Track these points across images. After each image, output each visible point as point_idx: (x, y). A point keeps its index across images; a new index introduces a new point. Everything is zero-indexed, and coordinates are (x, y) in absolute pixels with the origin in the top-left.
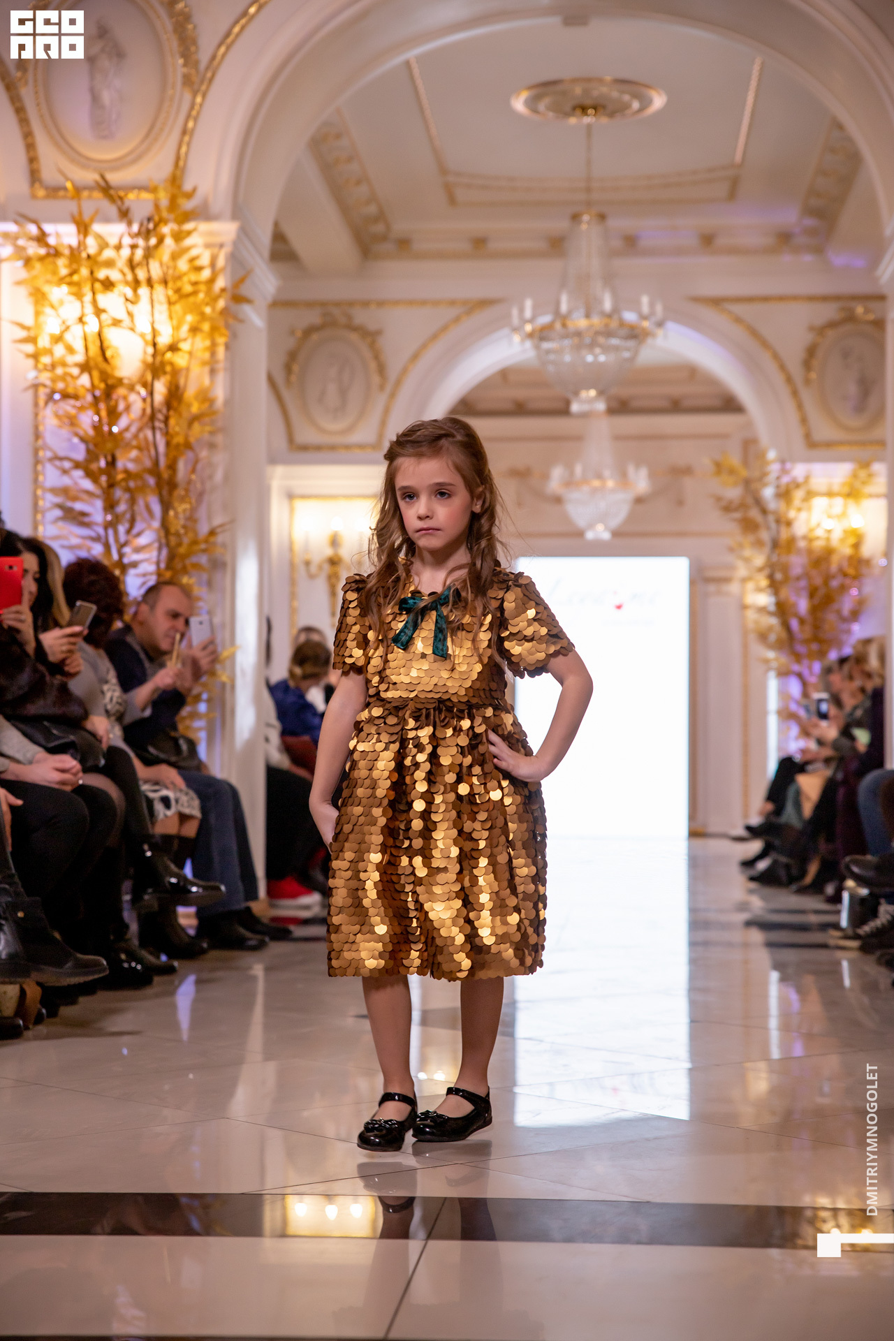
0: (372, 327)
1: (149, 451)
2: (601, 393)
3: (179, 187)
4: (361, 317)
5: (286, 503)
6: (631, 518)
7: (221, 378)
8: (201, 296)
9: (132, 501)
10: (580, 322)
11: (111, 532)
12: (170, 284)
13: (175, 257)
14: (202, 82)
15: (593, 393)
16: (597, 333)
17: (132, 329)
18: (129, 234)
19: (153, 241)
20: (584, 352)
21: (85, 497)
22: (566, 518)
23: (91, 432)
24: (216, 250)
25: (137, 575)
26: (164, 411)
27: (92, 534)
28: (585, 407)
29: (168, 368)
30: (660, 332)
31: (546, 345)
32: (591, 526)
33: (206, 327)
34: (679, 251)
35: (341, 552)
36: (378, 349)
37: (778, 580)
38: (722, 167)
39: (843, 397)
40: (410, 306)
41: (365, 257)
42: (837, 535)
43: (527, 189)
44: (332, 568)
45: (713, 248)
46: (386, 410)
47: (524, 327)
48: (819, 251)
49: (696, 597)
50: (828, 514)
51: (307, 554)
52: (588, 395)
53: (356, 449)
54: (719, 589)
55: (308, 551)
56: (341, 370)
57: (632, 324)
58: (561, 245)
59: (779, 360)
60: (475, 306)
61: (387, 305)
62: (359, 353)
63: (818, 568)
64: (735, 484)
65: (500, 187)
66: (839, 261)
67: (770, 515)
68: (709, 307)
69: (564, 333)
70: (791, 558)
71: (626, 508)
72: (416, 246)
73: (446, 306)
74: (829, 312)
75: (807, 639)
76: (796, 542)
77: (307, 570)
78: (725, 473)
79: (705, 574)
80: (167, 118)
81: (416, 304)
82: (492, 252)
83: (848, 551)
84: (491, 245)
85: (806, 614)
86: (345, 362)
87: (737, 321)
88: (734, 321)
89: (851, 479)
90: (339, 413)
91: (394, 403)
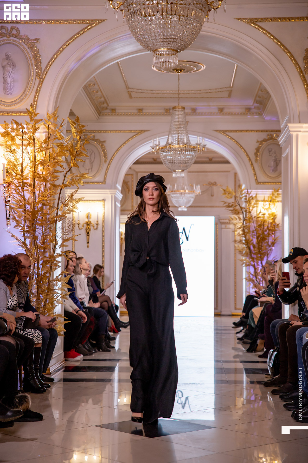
0: (102, 140)
2: (183, 171)
4: (98, 136)
6: (195, 201)
10: (177, 146)
14: (43, 75)
15: (180, 170)
16: (181, 150)
28: (178, 176)
32: (180, 207)
34: (211, 114)
35: (91, 220)
36: (104, 148)
37: (246, 232)
38: (226, 88)
39: (269, 166)
40: (115, 132)
41: (99, 115)
42: (267, 216)
43: (157, 94)
44: (87, 226)
45: (223, 113)
46: (107, 169)
47: (156, 147)
48: (260, 114)
49: (218, 229)
50: (263, 208)
51: (78, 221)
52: (179, 171)
53: (96, 183)
54: (226, 226)
55: (79, 220)
56: (91, 155)
57: (194, 146)
58: (169, 111)
59: (246, 153)
60: (139, 133)
61: (107, 132)
62: (97, 149)
63: (260, 228)
64: (231, 198)
65: (148, 93)
66: (267, 118)
67: (243, 209)
68: (221, 134)
69: (170, 149)
70: (251, 224)
71: (192, 200)
72: (117, 111)
73: (129, 132)
74: (264, 136)
75: (256, 252)
76: (252, 218)
77: (79, 227)
78: (227, 194)
79: (221, 221)
80: (30, 88)
81: (118, 132)
82: (145, 113)
83: (271, 221)
84: (144, 111)
85: (256, 244)
86: (92, 152)
87: (231, 139)
88: (230, 139)
89: (271, 195)
90: (90, 171)
91: (109, 167)
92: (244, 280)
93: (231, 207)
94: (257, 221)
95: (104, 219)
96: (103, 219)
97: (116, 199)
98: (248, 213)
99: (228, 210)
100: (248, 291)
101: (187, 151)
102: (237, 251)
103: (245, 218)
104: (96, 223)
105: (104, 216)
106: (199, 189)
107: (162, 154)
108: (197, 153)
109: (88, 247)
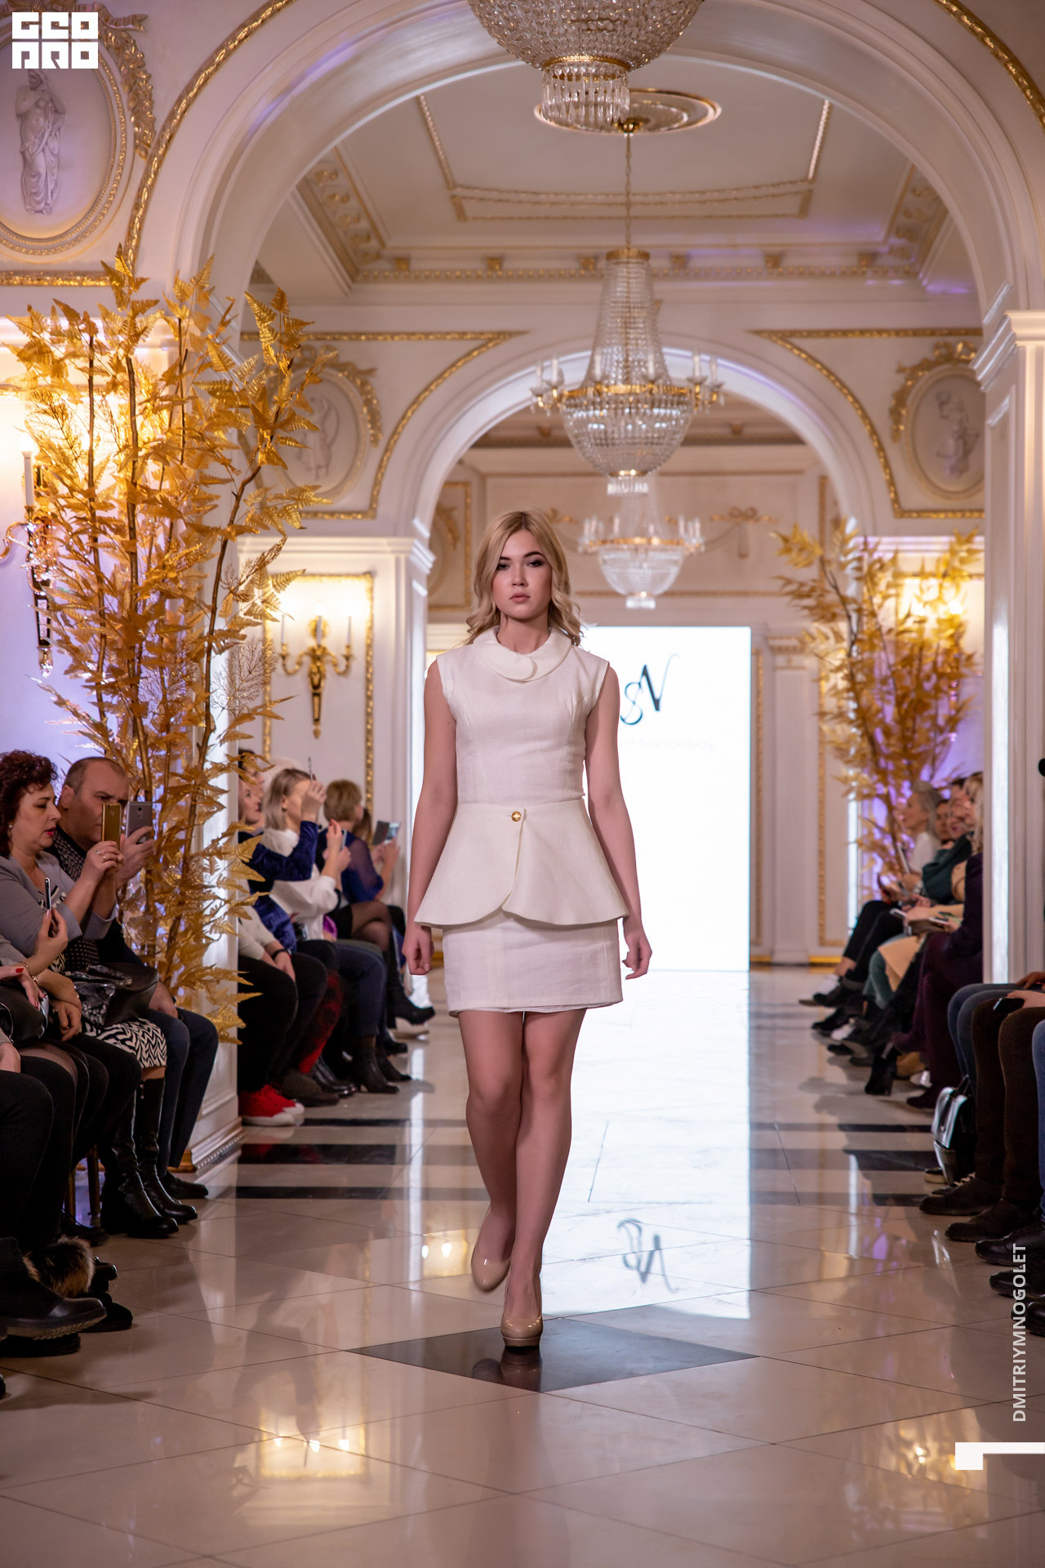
0: (363, 365)
2: (643, 473)
4: (348, 352)
6: (683, 576)
10: (622, 388)
14: (159, 144)
15: (633, 472)
16: (637, 401)
20: (623, 424)
28: (626, 491)
31: (580, 414)
32: (632, 594)
34: (738, 274)
35: (325, 643)
36: (370, 392)
37: (860, 683)
38: (791, 182)
39: (939, 455)
40: (409, 339)
41: (353, 280)
42: (931, 625)
43: (552, 204)
44: (314, 662)
45: (781, 270)
46: (380, 467)
47: (549, 393)
48: (910, 274)
49: (761, 672)
50: (919, 599)
51: (283, 645)
52: (629, 475)
53: (342, 516)
54: (789, 661)
55: (285, 642)
56: (324, 418)
57: (682, 388)
58: (595, 264)
59: (862, 408)
60: (490, 340)
61: (380, 338)
62: (347, 397)
63: (908, 668)
64: (809, 564)
65: (520, 202)
66: (934, 288)
67: (850, 603)
68: (775, 342)
69: (598, 400)
70: (876, 655)
71: (674, 571)
72: (414, 265)
73: (454, 339)
74: (922, 349)
75: (894, 753)
76: (881, 635)
77: (284, 665)
78: (795, 550)
79: (772, 643)
80: (116, 188)
81: (417, 336)
82: (510, 273)
83: (945, 644)
84: (507, 265)
85: (893, 724)
86: (329, 409)
87: (810, 361)
88: (806, 360)
89: (948, 556)
90: (323, 471)
91: (388, 459)
92: (853, 850)
93: (808, 595)
94: (898, 645)
95: (372, 640)
96: (368, 637)
97: (411, 572)
98: (867, 615)
99: (796, 606)
100: (866, 883)
101: (656, 404)
102: (829, 748)
103: (856, 636)
104: (345, 652)
105: (371, 628)
106: (698, 533)
107: (571, 414)
108: (691, 412)
109: (316, 734)
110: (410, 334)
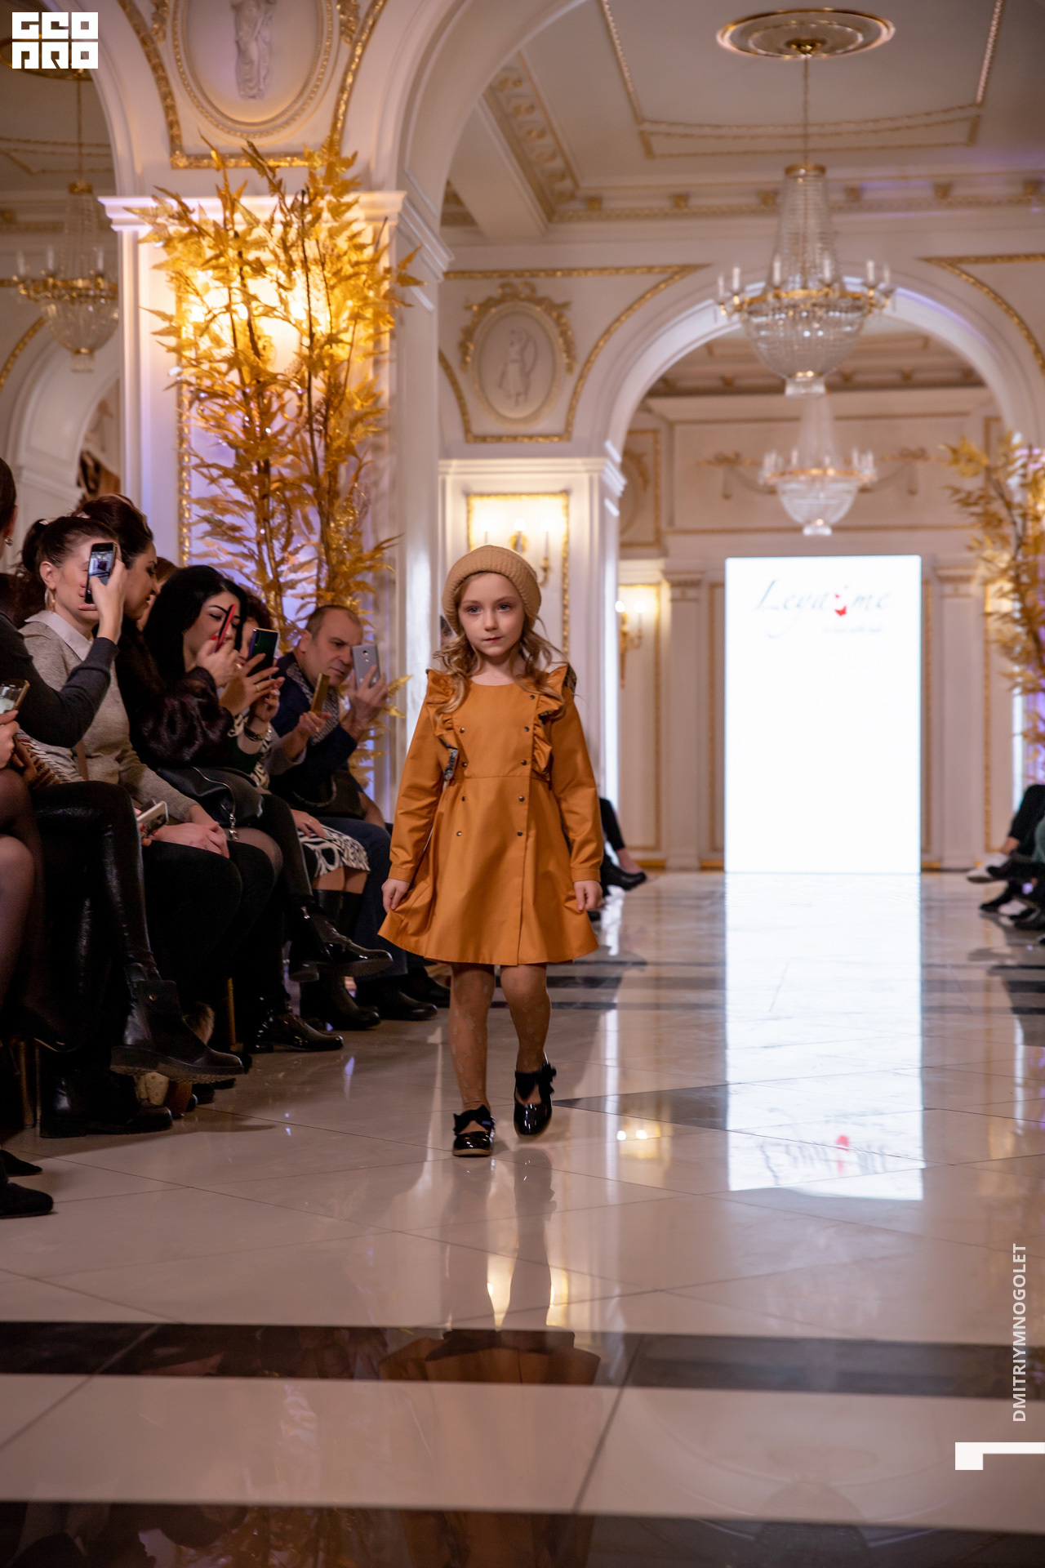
0: (559, 299)
1: (306, 455)
2: (819, 374)
3: (338, 154)
4: (546, 287)
5: (462, 502)
6: (854, 509)
7: (386, 370)
8: (364, 277)
9: (289, 512)
10: (798, 294)
11: (264, 547)
12: (328, 266)
13: (333, 234)
14: (362, 31)
15: (810, 374)
16: (814, 305)
17: (286, 319)
18: (281, 209)
19: (309, 217)
20: (800, 328)
21: (236, 508)
22: (781, 512)
23: (242, 435)
24: (380, 225)
25: (294, 596)
26: (323, 411)
27: (245, 551)
28: (803, 391)
29: (327, 363)
30: (888, 302)
31: (757, 320)
32: (809, 522)
33: (369, 313)
34: (910, 205)
36: (565, 324)
37: (1024, 584)
38: (960, 107)
40: (601, 273)
41: (550, 220)
43: (734, 137)
45: (950, 200)
46: (574, 394)
47: (731, 302)
49: (931, 600)
52: (805, 376)
53: (541, 440)
54: (956, 589)
56: (523, 349)
57: (855, 292)
58: (774, 198)
59: (1027, 329)
60: (676, 273)
61: (575, 273)
62: (544, 330)
64: (976, 474)
65: (704, 137)
67: (1015, 509)
68: (944, 268)
69: (778, 305)
70: (1040, 558)
71: (848, 502)
72: (608, 205)
73: (643, 272)
78: (964, 461)
79: (941, 573)
80: (323, 74)
81: (609, 272)
82: (695, 210)
84: (693, 202)
86: (528, 340)
87: (977, 285)
88: (973, 284)
90: (522, 398)
91: (583, 385)
92: (1018, 741)
93: (976, 503)
95: (568, 553)
96: (564, 551)
97: (604, 491)
98: (1032, 520)
99: (966, 513)
100: (1031, 773)
101: (832, 308)
103: (1021, 540)
104: (542, 563)
105: (567, 543)
106: (871, 466)
107: (750, 321)
108: (866, 318)
110: (602, 270)
